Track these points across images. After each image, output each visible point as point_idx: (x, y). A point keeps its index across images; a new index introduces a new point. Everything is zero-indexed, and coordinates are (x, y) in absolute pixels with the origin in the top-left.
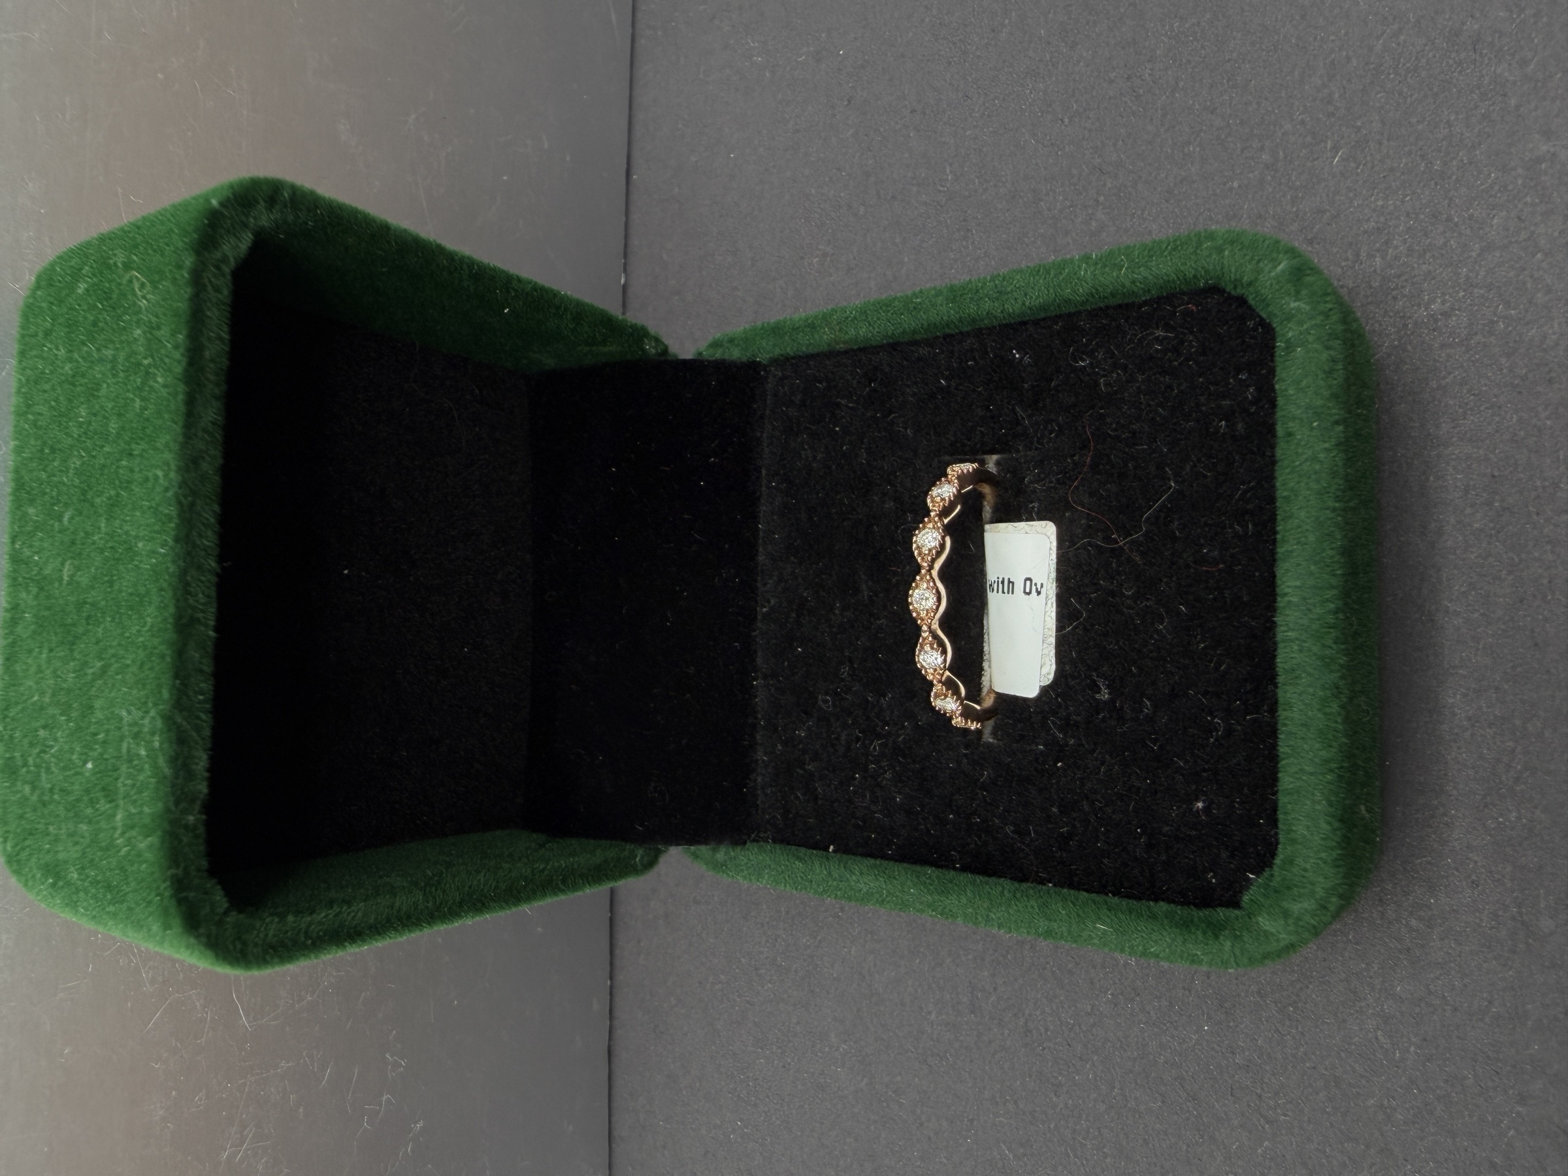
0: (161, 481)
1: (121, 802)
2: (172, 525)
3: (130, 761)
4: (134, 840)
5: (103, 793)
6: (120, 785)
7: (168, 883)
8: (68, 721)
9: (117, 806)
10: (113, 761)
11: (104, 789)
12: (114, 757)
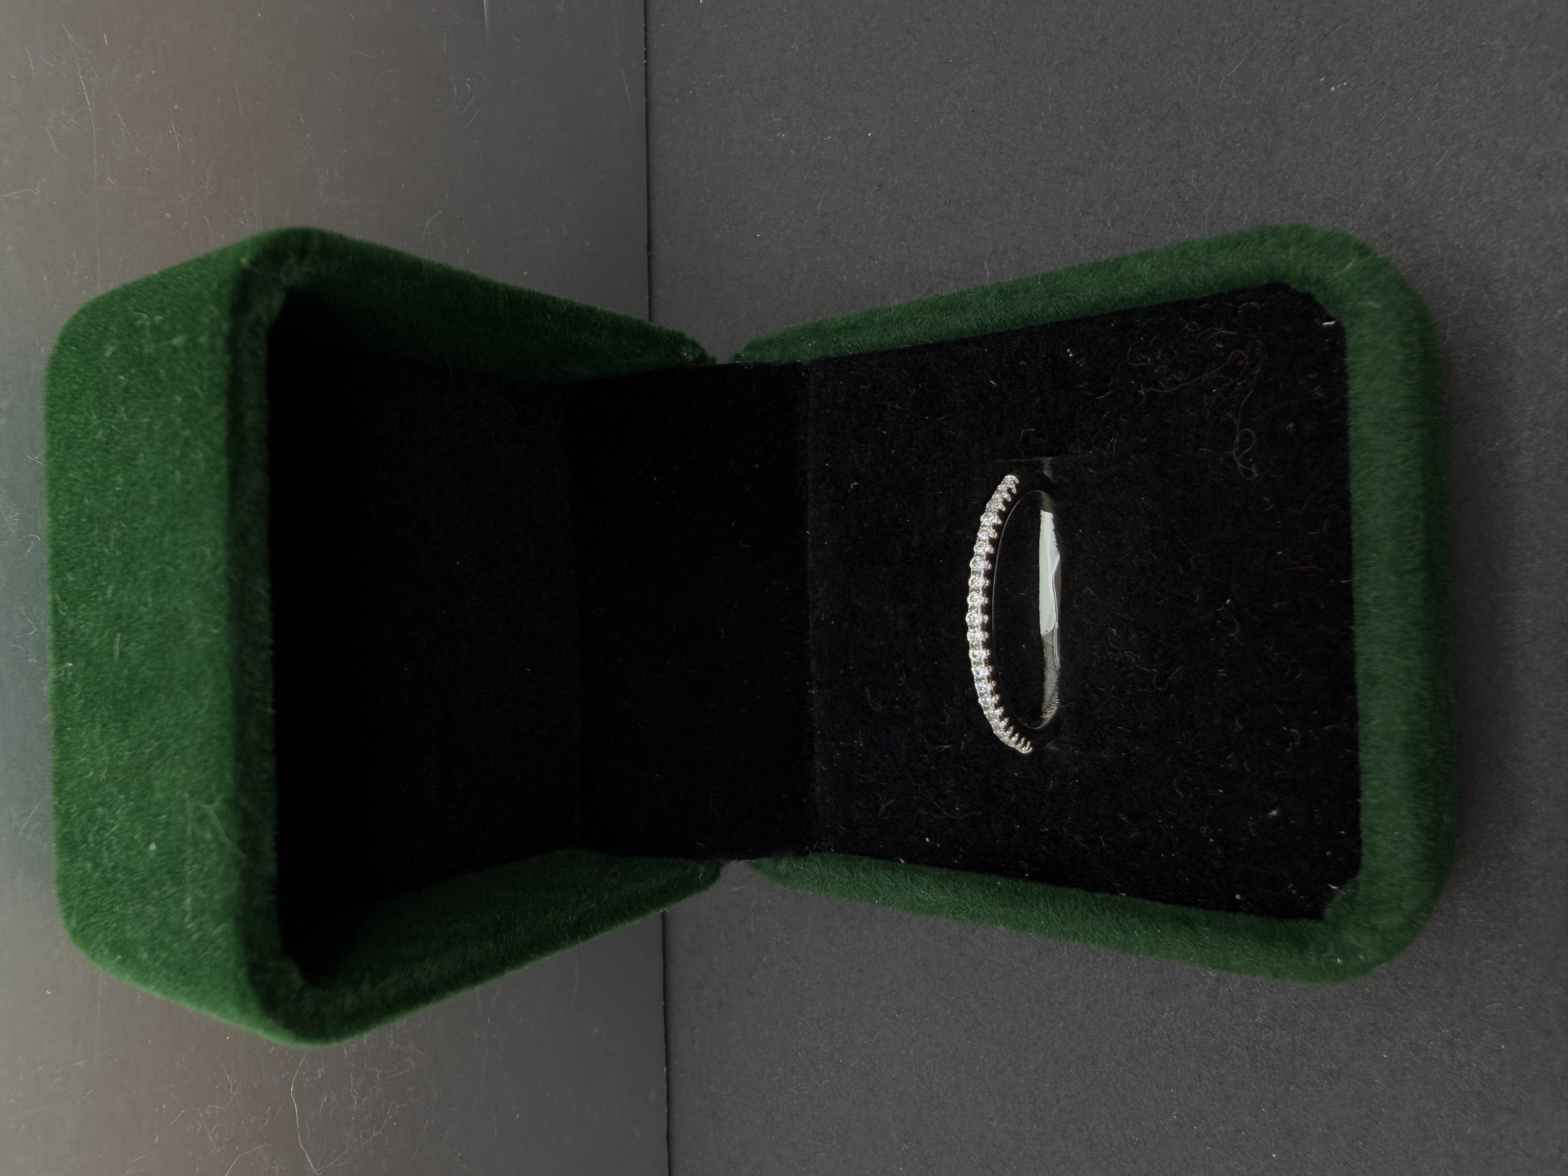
8: (128, 799)
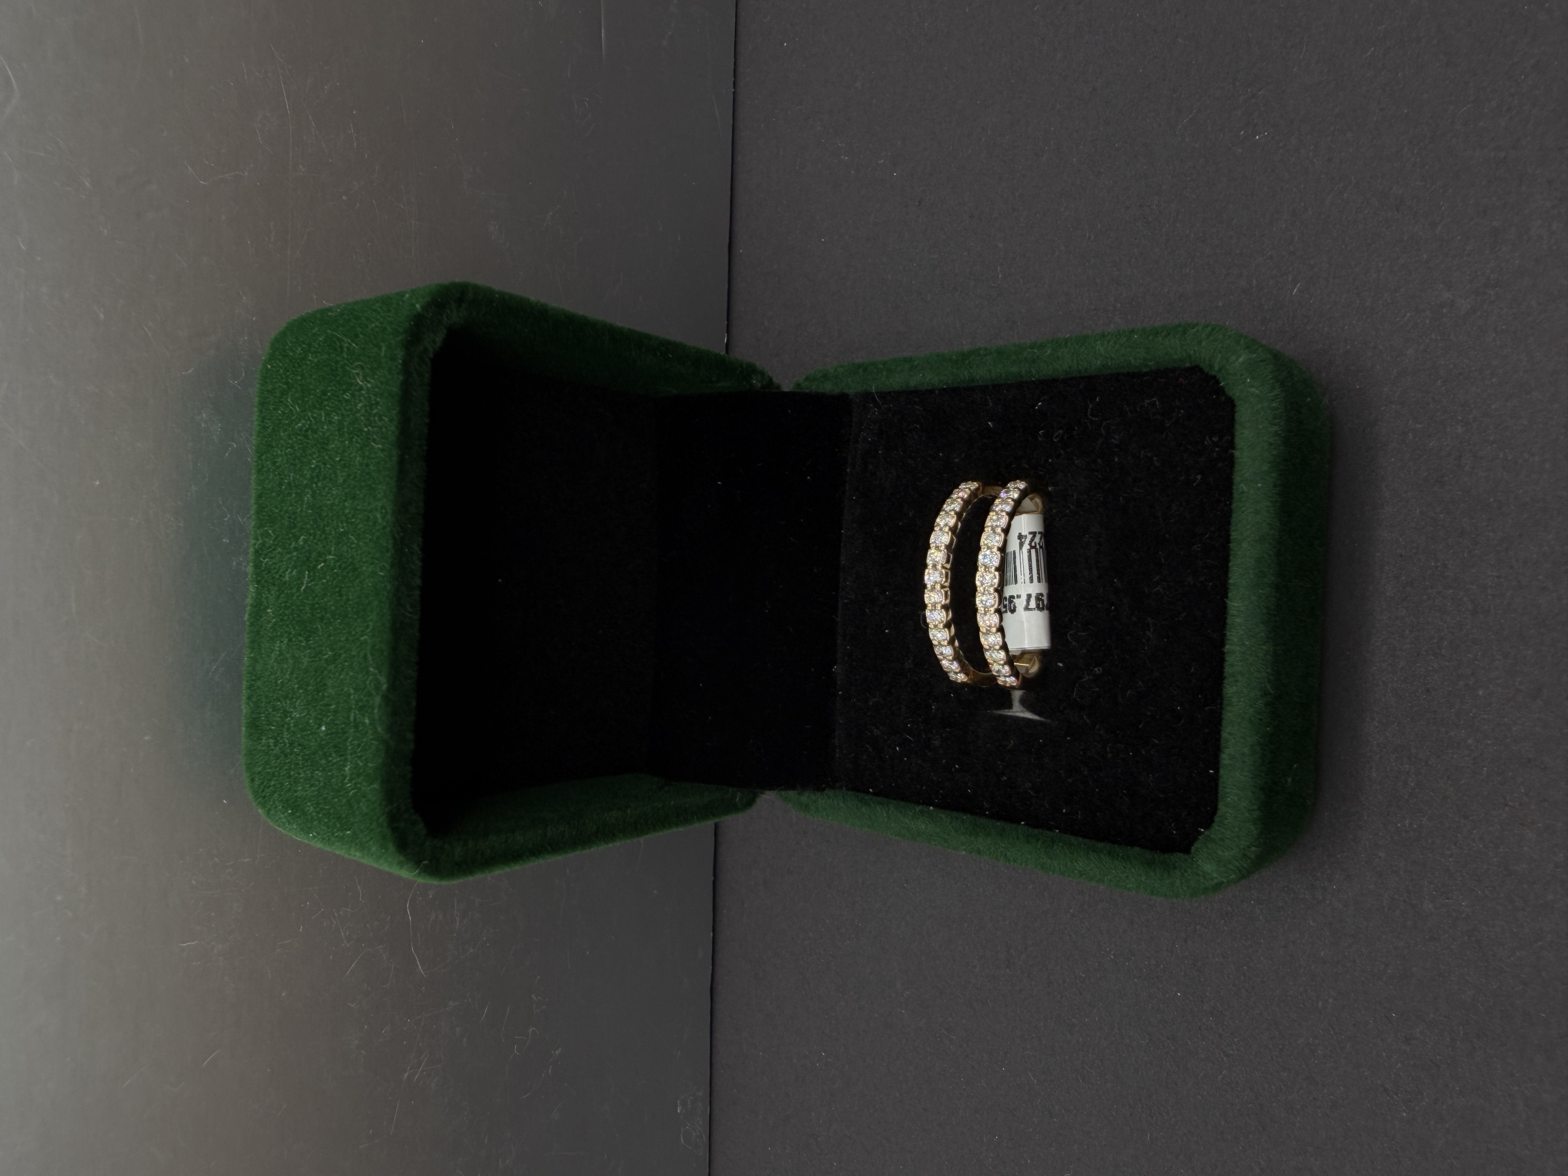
0: (380, 520)
1: (349, 756)
2: (389, 554)
3: (356, 726)
4: (359, 786)
5: (335, 750)
6: (348, 744)
7: (385, 816)
9: (346, 760)
10: (343, 726)
11: (335, 746)
12: (344, 723)
